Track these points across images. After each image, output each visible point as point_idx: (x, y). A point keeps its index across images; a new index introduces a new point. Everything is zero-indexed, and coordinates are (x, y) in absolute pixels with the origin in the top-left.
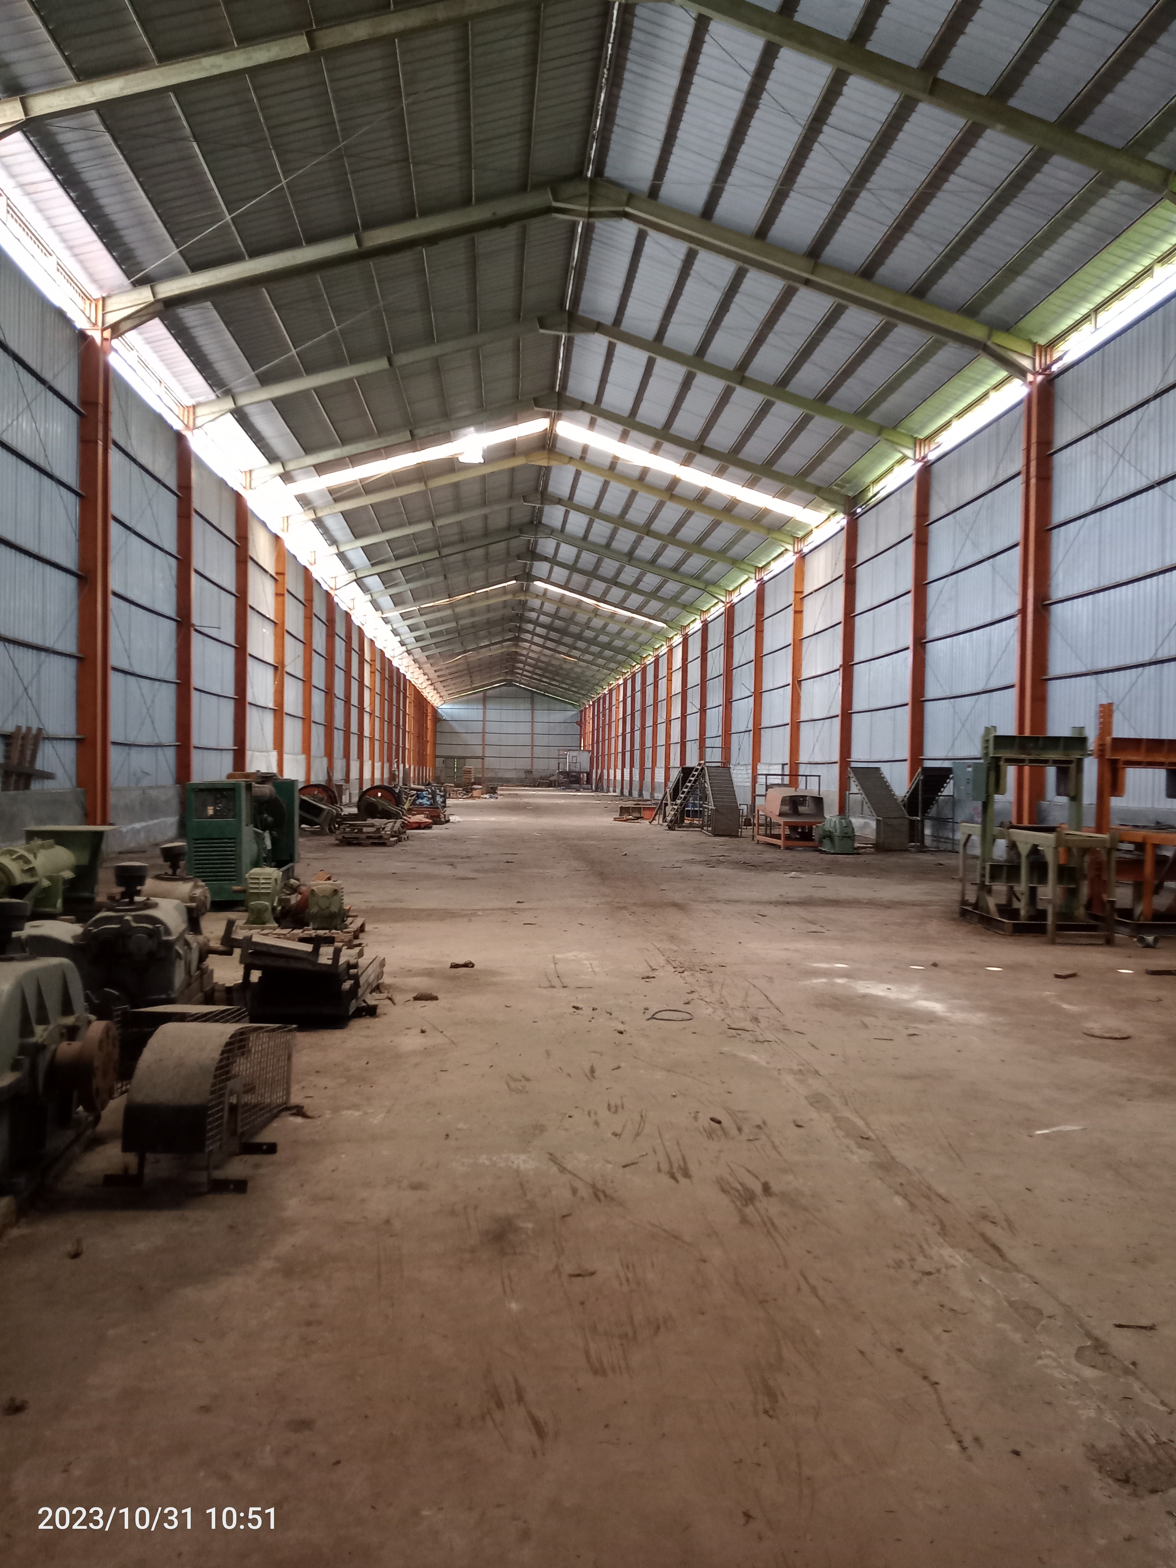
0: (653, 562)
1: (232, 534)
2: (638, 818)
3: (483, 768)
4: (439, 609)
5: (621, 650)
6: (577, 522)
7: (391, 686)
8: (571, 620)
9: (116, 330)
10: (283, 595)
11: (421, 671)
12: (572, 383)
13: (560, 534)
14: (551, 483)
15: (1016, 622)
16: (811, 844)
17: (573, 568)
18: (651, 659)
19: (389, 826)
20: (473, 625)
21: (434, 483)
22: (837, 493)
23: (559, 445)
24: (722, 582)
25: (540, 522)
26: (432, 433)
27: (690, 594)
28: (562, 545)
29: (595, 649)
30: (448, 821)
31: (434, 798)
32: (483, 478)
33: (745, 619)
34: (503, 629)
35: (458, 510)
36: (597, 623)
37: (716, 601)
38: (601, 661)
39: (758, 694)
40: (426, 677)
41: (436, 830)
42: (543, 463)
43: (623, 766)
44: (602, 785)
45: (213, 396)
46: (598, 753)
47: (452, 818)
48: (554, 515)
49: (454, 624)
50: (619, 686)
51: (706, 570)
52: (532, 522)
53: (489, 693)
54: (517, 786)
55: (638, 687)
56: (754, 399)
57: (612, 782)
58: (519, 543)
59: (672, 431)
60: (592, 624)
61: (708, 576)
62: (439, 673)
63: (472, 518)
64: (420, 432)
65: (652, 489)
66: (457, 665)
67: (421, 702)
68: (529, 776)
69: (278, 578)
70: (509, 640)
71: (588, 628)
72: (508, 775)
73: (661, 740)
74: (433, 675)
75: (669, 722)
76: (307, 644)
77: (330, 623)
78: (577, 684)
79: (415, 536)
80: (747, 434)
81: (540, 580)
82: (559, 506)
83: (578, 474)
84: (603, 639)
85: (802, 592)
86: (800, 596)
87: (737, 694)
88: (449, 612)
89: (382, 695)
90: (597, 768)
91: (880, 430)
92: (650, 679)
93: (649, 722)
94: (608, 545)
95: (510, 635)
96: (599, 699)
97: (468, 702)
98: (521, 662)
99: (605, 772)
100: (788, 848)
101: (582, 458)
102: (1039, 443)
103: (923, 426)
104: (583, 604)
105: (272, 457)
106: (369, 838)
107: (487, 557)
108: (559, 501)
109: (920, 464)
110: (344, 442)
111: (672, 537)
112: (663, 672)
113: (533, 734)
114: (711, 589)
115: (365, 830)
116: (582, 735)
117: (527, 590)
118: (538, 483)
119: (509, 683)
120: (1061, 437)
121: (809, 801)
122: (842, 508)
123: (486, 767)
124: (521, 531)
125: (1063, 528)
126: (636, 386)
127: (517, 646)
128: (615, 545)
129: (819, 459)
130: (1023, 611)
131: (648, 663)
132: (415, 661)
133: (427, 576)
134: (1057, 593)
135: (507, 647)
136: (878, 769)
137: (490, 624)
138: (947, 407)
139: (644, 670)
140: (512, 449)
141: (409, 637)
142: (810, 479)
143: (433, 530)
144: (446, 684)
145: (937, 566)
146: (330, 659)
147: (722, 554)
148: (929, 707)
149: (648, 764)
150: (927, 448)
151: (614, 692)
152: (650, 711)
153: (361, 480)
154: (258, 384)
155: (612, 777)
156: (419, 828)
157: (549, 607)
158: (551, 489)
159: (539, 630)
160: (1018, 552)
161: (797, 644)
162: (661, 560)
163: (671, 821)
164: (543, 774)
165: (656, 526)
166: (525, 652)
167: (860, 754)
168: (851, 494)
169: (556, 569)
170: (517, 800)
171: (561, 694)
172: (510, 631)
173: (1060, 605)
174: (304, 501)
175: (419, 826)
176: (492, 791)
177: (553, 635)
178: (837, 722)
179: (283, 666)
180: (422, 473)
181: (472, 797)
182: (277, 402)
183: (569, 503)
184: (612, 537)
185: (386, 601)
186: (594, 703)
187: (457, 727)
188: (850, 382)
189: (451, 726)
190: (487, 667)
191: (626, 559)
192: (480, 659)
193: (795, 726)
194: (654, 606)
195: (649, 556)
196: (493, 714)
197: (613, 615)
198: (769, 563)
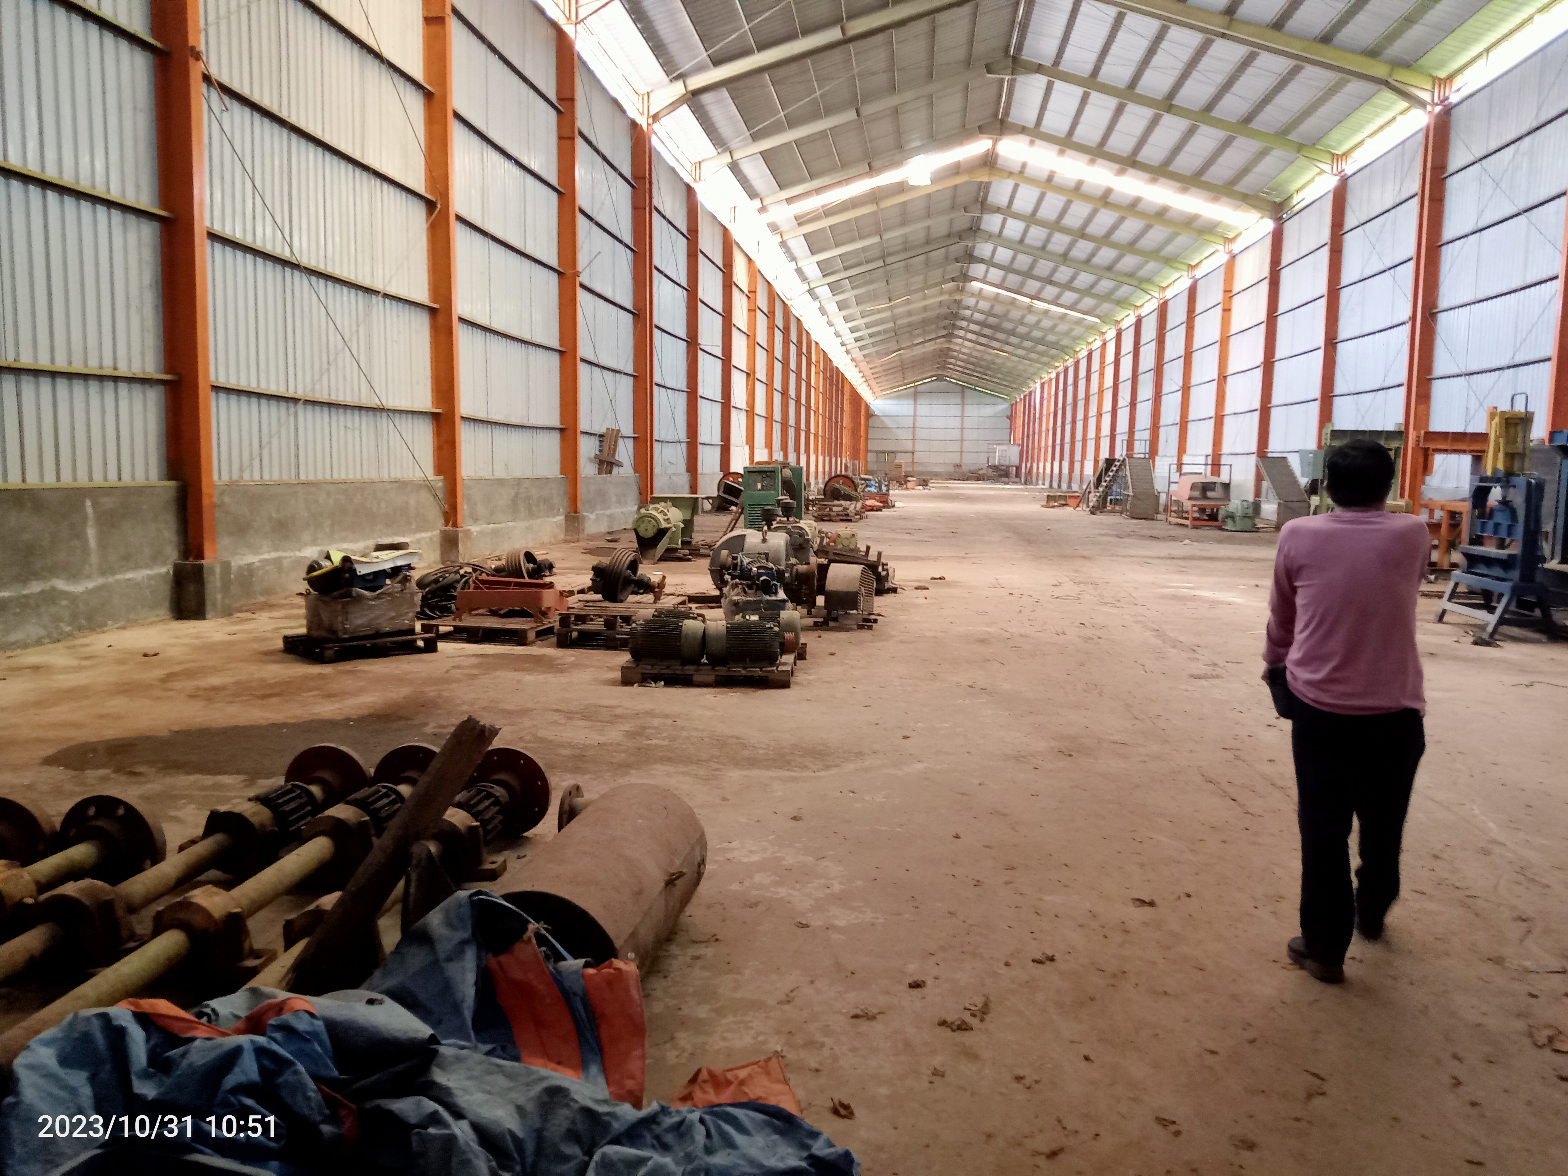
0: (1088, 261)
1: (720, 263)
2: (1064, 505)
3: (913, 463)
4: (879, 311)
5: (1055, 345)
6: (1014, 228)
7: (831, 385)
8: (1005, 316)
9: (656, 117)
10: (755, 310)
11: (858, 369)
12: (1013, 111)
13: (998, 238)
14: (990, 194)
15: (1407, 328)
16: (1215, 523)
17: (1008, 269)
18: (1084, 353)
19: (852, 507)
20: (909, 325)
21: (885, 204)
22: (1264, 200)
23: (1000, 161)
24: (1157, 279)
25: (979, 229)
26: (887, 164)
27: (1124, 290)
28: (999, 248)
29: (1027, 344)
30: (894, 506)
31: (880, 487)
32: (929, 196)
33: (1177, 315)
34: (938, 327)
35: (904, 223)
36: (1031, 319)
37: (1150, 297)
38: (1033, 356)
39: (1186, 389)
40: (861, 375)
41: (885, 512)
42: (985, 179)
43: (1053, 459)
44: (1031, 478)
45: (715, 152)
46: (1027, 446)
47: (897, 504)
48: (992, 222)
49: (892, 325)
50: (1051, 380)
51: (1140, 267)
52: (971, 229)
53: (919, 388)
54: (947, 479)
55: (1070, 380)
56: (1182, 124)
57: (1041, 476)
58: (957, 249)
59: (1106, 149)
60: (1026, 320)
61: (1141, 273)
62: (873, 371)
63: (916, 230)
64: (876, 164)
65: (1087, 198)
66: (891, 362)
67: (856, 398)
68: (958, 470)
69: (751, 295)
70: (943, 336)
71: (1022, 324)
72: (937, 469)
73: (1091, 434)
74: (868, 372)
75: (1099, 415)
76: (770, 351)
77: (786, 331)
78: (1008, 378)
79: (863, 249)
80: (1177, 150)
81: (976, 279)
82: (998, 215)
83: (1016, 186)
84: (1037, 334)
85: (1231, 291)
86: (1229, 294)
87: (1166, 389)
88: (887, 314)
89: (824, 394)
90: (1027, 461)
91: (1300, 147)
92: (1082, 373)
93: (1080, 415)
94: (1044, 248)
95: (944, 332)
96: (1030, 393)
97: (899, 397)
98: (952, 358)
99: (1035, 465)
100: (1195, 527)
101: (1021, 172)
102: (1433, 168)
103: (1340, 143)
104: (1018, 302)
105: (752, 194)
106: (838, 515)
107: (927, 263)
108: (998, 210)
109: (1338, 178)
110: (812, 177)
111: (1106, 240)
112: (1095, 366)
113: (962, 429)
114: (1145, 286)
115: (834, 509)
116: (1012, 429)
117: (963, 290)
118: (979, 193)
119: (940, 378)
120: (1455, 162)
121: (1219, 488)
122: (1268, 213)
123: (915, 461)
124: (960, 238)
125: (1450, 245)
126: (1072, 112)
127: (950, 342)
128: (1051, 247)
129: (1245, 171)
130: (1413, 318)
131: (1081, 357)
132: (853, 360)
133: (871, 282)
134: (1443, 303)
135: (941, 344)
136: (1285, 458)
137: (925, 322)
138: (1361, 127)
139: (1077, 364)
140: (957, 169)
141: (849, 338)
142: (1236, 188)
143: (881, 243)
144: (879, 380)
145: (1349, 272)
146: (785, 363)
147: (1154, 254)
148: (1337, 402)
149: (1078, 457)
150: (1344, 162)
151: (1046, 386)
152: (1081, 404)
153: (823, 207)
154: (750, 140)
155: (1041, 470)
156: (872, 510)
157: (983, 305)
158: (990, 199)
159: (973, 327)
160: (1411, 265)
161: (1224, 341)
162: (1095, 260)
163: (1093, 507)
164: (972, 468)
165: (1091, 229)
166: (957, 348)
167: (1275, 447)
168: (1277, 200)
169: (992, 270)
170: (950, 491)
171: (991, 388)
172: (945, 328)
173: (1445, 313)
174: (774, 228)
175: (872, 509)
176: (924, 483)
177: (987, 331)
178: (1257, 415)
179: (754, 373)
180: (875, 196)
181: (907, 488)
182: (765, 155)
183: (1007, 211)
184: (1048, 240)
185: (832, 307)
186: (1025, 397)
187: (889, 423)
188: (1269, 109)
189: (882, 422)
190: (918, 363)
191: (1061, 259)
192: (913, 356)
193: (1219, 420)
194: (1088, 302)
195: (1083, 256)
196: (924, 408)
197: (1046, 312)
198: (1201, 262)
